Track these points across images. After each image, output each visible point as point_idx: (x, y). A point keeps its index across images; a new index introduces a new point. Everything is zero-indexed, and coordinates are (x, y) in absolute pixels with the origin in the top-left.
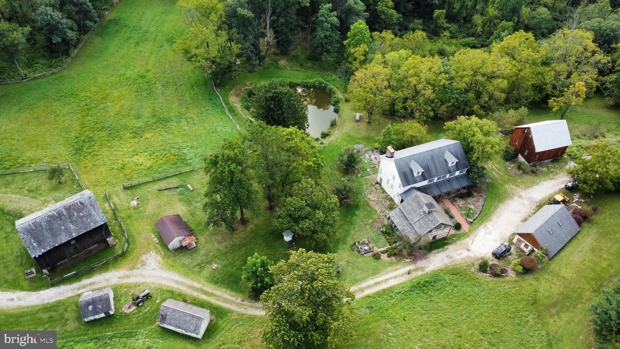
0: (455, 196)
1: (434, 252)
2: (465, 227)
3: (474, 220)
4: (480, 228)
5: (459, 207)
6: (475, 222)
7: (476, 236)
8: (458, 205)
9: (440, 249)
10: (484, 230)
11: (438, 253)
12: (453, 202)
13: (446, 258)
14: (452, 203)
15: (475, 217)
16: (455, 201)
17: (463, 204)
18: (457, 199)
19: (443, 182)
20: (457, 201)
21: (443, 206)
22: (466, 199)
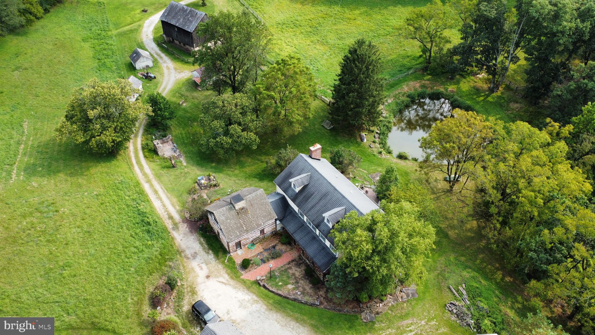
0: (307, 266)
1: (202, 240)
2: (249, 275)
3: (264, 286)
4: (251, 294)
5: (286, 270)
6: (262, 288)
7: (235, 288)
8: (290, 268)
9: (206, 246)
10: (247, 300)
11: (201, 243)
12: (294, 263)
13: (192, 251)
14: (293, 261)
15: (271, 289)
16: (298, 265)
17: (294, 274)
18: (303, 268)
19: (310, 232)
20: (300, 268)
21: (284, 250)
22: (306, 279)
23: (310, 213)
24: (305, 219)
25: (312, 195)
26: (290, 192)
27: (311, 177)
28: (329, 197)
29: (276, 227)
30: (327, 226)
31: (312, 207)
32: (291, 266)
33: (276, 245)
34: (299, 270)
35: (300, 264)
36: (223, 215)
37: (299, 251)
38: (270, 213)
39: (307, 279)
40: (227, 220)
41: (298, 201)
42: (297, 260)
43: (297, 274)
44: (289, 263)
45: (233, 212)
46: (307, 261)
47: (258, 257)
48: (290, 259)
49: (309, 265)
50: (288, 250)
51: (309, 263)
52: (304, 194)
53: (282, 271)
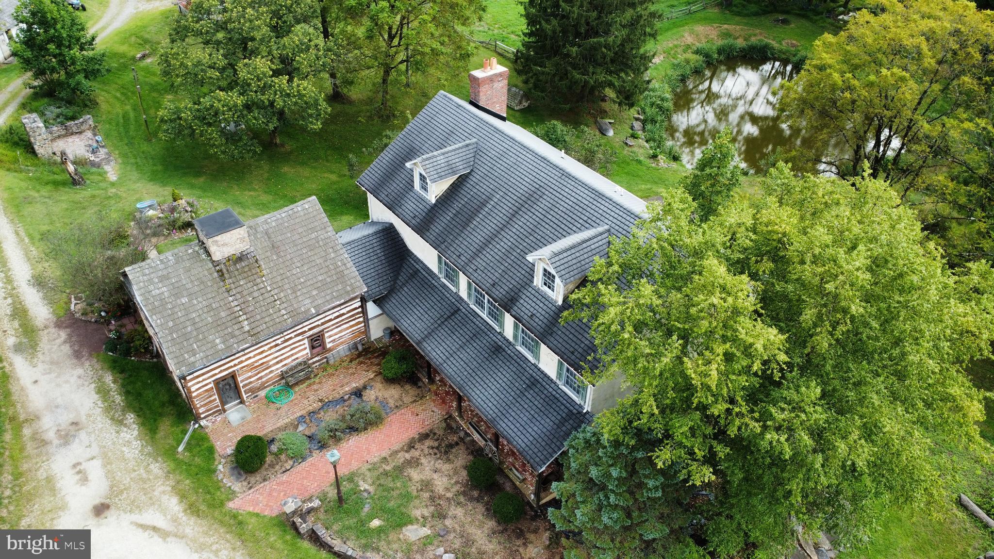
0: (476, 452)
1: (108, 378)
2: (262, 497)
3: (312, 537)
5: (399, 470)
6: (304, 544)
8: (414, 463)
9: (118, 399)
11: (102, 391)
12: (428, 443)
13: (65, 418)
14: (424, 437)
15: (337, 544)
16: (444, 450)
17: (427, 485)
18: (461, 458)
19: (481, 331)
20: (448, 460)
21: (392, 403)
22: (471, 499)
23: (479, 262)
24: (463, 287)
25: (484, 204)
26: (410, 206)
27: (478, 152)
28: (544, 203)
29: (367, 326)
30: (545, 297)
31: (487, 242)
32: (415, 453)
33: (365, 388)
34: (446, 467)
35: (450, 446)
36: (162, 279)
37: (444, 402)
38: (341, 276)
39: (478, 500)
40: (177, 296)
41: (437, 228)
42: (440, 432)
43: (441, 483)
44: (411, 446)
45: (204, 271)
46: (476, 436)
47: (301, 428)
48: (413, 432)
49: (481, 450)
50: (407, 399)
51: (482, 443)
52: (457, 205)
53: (386, 474)
